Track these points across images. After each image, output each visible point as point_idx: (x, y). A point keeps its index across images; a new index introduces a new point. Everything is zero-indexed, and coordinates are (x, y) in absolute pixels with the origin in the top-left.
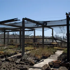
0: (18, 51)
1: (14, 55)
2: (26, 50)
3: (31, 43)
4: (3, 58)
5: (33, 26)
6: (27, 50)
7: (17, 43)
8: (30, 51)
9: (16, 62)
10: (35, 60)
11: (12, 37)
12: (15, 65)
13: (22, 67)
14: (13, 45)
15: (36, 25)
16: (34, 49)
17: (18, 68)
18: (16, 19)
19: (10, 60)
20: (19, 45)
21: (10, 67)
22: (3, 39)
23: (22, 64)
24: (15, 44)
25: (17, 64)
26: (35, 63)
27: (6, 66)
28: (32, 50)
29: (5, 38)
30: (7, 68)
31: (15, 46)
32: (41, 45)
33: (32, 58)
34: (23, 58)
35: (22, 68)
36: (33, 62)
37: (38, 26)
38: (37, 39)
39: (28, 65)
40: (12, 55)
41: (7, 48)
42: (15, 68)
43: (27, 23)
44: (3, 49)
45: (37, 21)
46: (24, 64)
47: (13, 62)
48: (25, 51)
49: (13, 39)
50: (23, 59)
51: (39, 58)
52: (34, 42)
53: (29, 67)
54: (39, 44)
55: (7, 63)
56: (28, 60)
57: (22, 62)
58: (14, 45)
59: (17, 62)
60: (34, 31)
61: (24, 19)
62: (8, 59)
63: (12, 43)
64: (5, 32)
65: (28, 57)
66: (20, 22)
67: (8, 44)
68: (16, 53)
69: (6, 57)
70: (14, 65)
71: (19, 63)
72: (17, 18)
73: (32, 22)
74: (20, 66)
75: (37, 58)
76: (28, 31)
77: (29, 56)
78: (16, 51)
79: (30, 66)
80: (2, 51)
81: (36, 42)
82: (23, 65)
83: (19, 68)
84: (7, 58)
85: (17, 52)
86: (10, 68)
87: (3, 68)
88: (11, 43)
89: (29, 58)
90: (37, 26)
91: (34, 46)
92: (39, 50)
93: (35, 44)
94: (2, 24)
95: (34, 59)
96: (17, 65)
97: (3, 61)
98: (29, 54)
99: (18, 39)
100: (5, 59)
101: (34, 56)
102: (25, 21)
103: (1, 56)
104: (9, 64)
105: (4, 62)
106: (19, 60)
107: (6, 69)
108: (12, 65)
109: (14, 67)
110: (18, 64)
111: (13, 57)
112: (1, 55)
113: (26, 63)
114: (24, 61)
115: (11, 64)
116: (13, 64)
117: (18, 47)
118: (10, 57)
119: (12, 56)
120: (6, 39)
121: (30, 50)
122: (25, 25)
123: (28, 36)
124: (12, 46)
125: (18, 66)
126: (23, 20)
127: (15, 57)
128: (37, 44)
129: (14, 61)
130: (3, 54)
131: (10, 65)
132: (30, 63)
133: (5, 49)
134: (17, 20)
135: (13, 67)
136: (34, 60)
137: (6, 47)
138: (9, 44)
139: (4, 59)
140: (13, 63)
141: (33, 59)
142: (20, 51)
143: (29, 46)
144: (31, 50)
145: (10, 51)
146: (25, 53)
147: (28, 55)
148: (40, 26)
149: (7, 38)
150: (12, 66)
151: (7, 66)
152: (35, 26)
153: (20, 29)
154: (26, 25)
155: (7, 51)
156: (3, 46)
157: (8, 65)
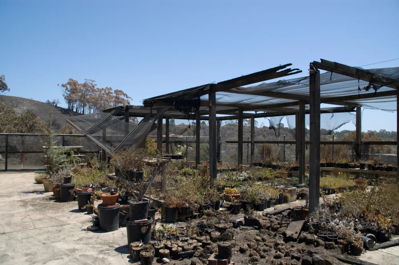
0: (291, 192)
1: (275, 204)
2: (325, 189)
3: (344, 161)
4: (236, 214)
5: (357, 93)
6: (329, 190)
7: (284, 161)
8: (340, 195)
9: (284, 234)
10: (365, 231)
11: (264, 136)
12: (282, 242)
13: (310, 253)
14: (269, 166)
15: (367, 89)
16: (356, 187)
17: (293, 257)
18: (285, 66)
19: (261, 221)
20: (295, 169)
21: (262, 248)
22: (236, 145)
23: (309, 242)
24: (280, 164)
25: (288, 239)
26: (367, 247)
27: (248, 245)
28: (351, 188)
29: (240, 142)
30: (253, 252)
31: (278, 171)
32: (389, 169)
33: (352, 223)
34: (313, 220)
35: (310, 259)
36: (357, 240)
37: (375, 88)
38: (368, 144)
39: (334, 248)
40: (269, 204)
41: (250, 178)
42: (283, 255)
43: (331, 81)
44: (235, 181)
45: (372, 70)
46: (318, 244)
47: (275, 230)
48: (321, 191)
49: (272, 145)
50: (310, 223)
51: (385, 226)
52: (358, 156)
53: (340, 260)
54: (379, 168)
55: (252, 232)
56: (332, 230)
57: (309, 236)
58: (275, 167)
59: (289, 233)
60: (355, 113)
61: (315, 66)
62: (254, 216)
63: (268, 159)
64: (241, 118)
65: (334, 218)
66: (300, 80)
67: (253, 162)
68: (282, 200)
69: (246, 211)
70: (278, 242)
71: (295, 236)
72: (290, 65)
73: (347, 75)
74: (303, 251)
75: (374, 226)
76: (331, 114)
77: (337, 211)
78: (284, 190)
79: (342, 257)
80: (232, 187)
81: (367, 157)
82: (313, 249)
83: (298, 259)
84: (252, 213)
85: (288, 195)
86: (263, 253)
87: (237, 248)
88: (262, 158)
89: (337, 220)
90: (372, 91)
91: (357, 175)
92: (379, 193)
93: (362, 166)
94: (234, 89)
95: (360, 226)
96: (288, 245)
97: (236, 225)
98: (337, 204)
99: (289, 145)
100: (245, 218)
101: (361, 217)
102: (322, 72)
103: (231, 206)
104: (258, 238)
105: (242, 227)
106: (298, 225)
107: (248, 253)
108: (270, 241)
109: (280, 251)
110: (294, 240)
111: (275, 214)
112: (230, 201)
113: (325, 239)
114: (316, 233)
115: (265, 237)
116: (273, 240)
117: (290, 175)
118: (260, 213)
119: (269, 207)
120: (244, 145)
121: (341, 190)
122: (322, 87)
123: (330, 132)
124: (267, 172)
125: (292, 247)
126: (311, 68)
127: (280, 213)
128: (369, 166)
129: (278, 228)
130: (237, 197)
131: (264, 240)
132: (341, 243)
133: (245, 180)
134: (289, 70)
135: (273, 249)
136: (362, 231)
137: (244, 174)
138: (255, 165)
139: (240, 218)
140: (275, 235)
141: (356, 229)
142: (299, 190)
143: (336, 175)
144: (344, 189)
145: (261, 190)
146: (321, 199)
147: (334, 207)
148: (384, 89)
149: (248, 142)
150: (272, 244)
151: (252, 243)
152: (364, 92)
153: (297, 108)
154: (326, 91)
155: (250, 189)
156: (234, 170)
157: (257, 240)
